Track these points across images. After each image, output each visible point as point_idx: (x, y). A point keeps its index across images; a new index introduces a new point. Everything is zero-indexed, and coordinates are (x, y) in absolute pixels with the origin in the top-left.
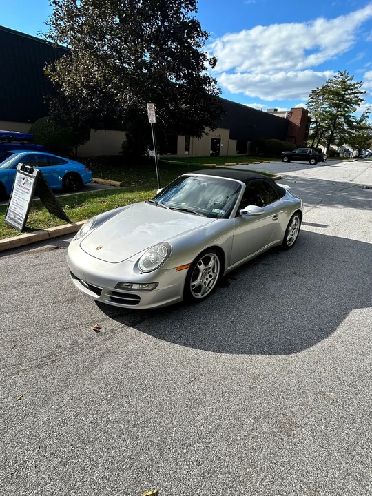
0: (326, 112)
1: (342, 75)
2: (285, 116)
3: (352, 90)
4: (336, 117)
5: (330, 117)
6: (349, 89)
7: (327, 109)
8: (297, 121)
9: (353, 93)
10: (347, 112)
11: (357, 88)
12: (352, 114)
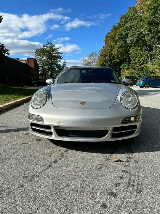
0: (46, 61)
1: (49, 44)
2: (25, 62)
3: (56, 51)
4: (51, 64)
5: (49, 64)
6: (54, 51)
7: (46, 60)
8: (32, 65)
9: (57, 53)
10: (56, 62)
11: (58, 51)
12: (59, 63)
